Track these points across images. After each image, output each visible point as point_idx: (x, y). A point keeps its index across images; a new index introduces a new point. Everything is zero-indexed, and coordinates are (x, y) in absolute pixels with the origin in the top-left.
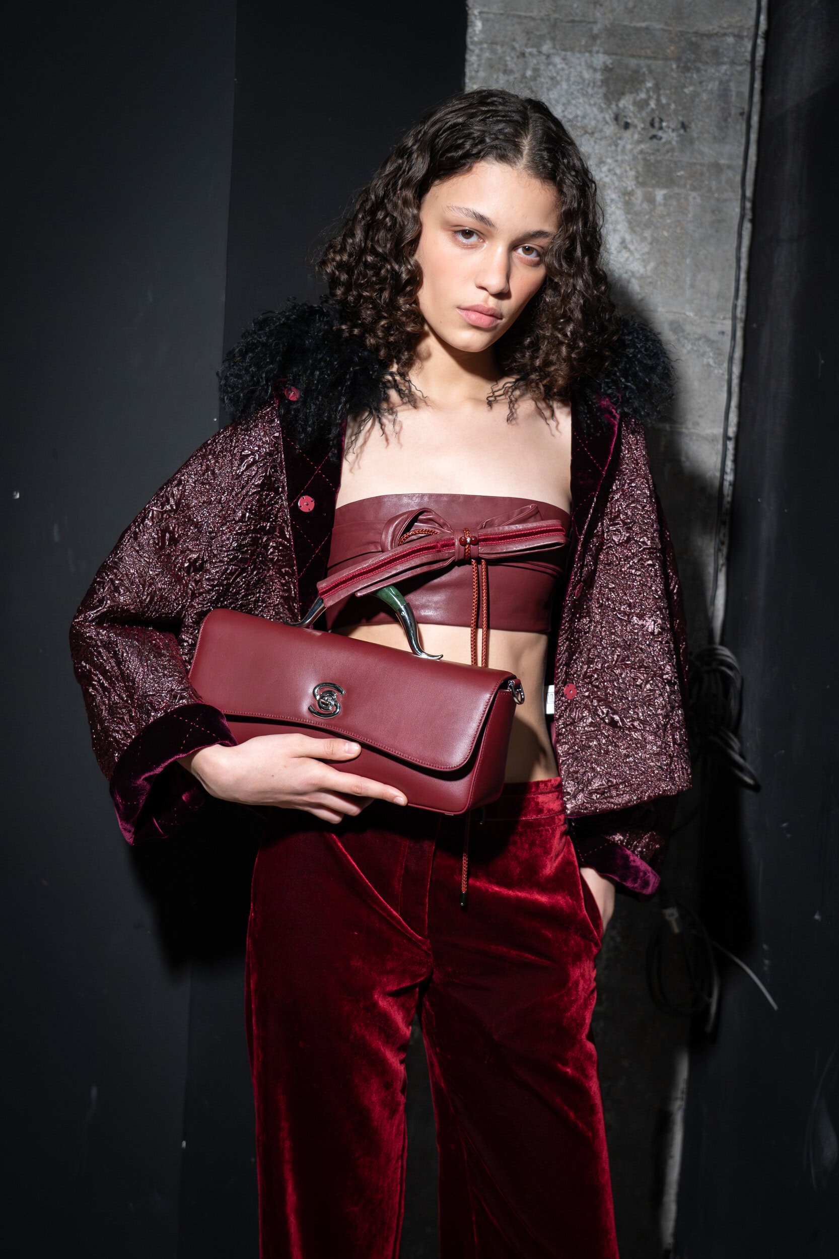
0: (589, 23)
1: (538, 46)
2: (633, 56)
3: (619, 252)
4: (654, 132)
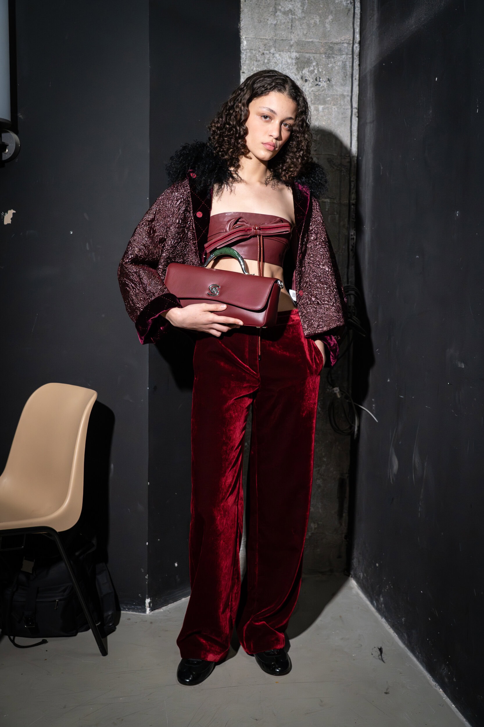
1: (269, 50)
2: (307, 53)
4: (317, 83)
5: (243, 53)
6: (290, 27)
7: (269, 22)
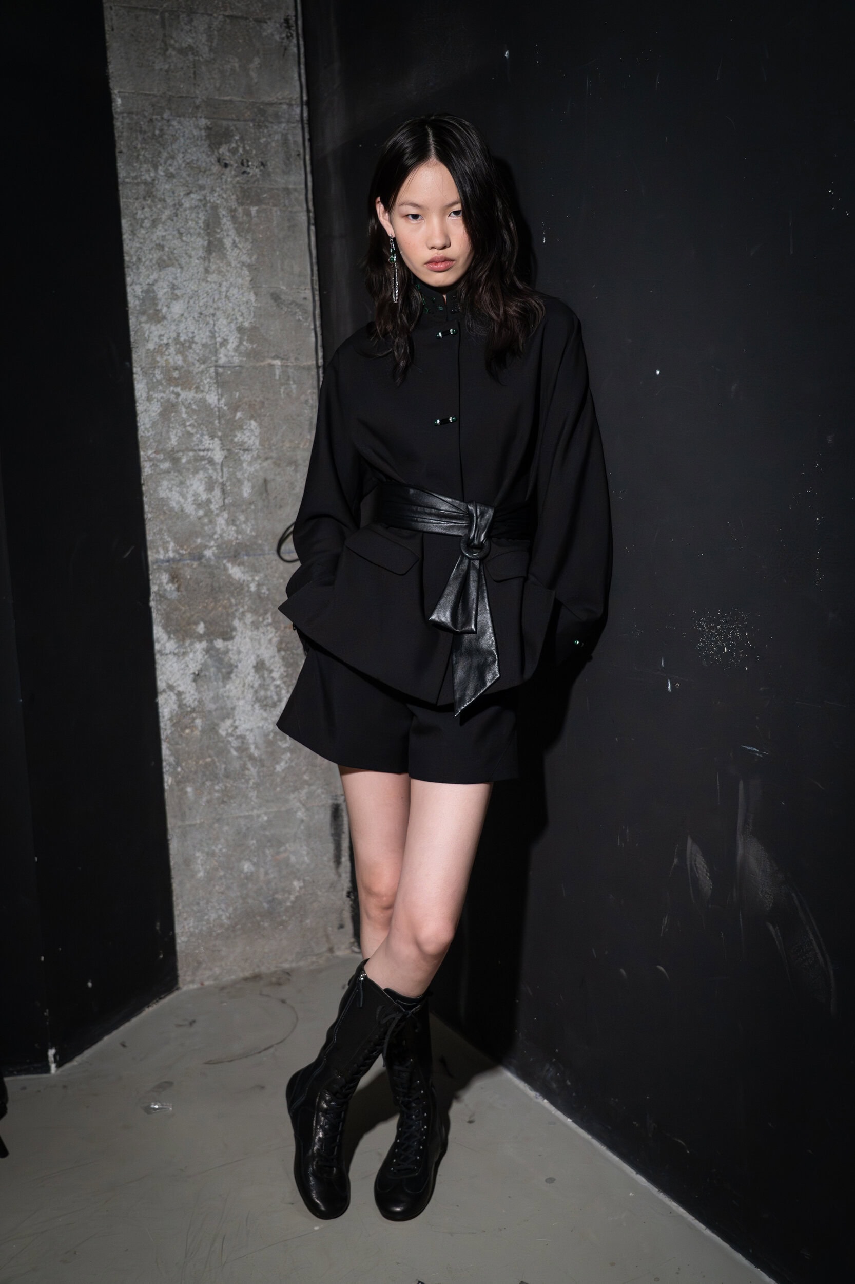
0: (192, 98)
1: (161, 114)
2: (224, 119)
3: (232, 250)
4: (244, 169)
5: (117, 119)
6: (192, 75)
7: (157, 67)
